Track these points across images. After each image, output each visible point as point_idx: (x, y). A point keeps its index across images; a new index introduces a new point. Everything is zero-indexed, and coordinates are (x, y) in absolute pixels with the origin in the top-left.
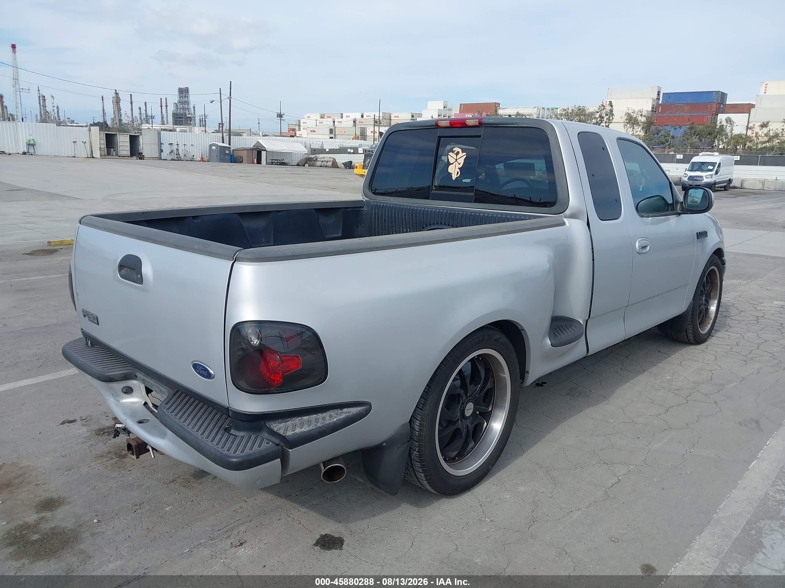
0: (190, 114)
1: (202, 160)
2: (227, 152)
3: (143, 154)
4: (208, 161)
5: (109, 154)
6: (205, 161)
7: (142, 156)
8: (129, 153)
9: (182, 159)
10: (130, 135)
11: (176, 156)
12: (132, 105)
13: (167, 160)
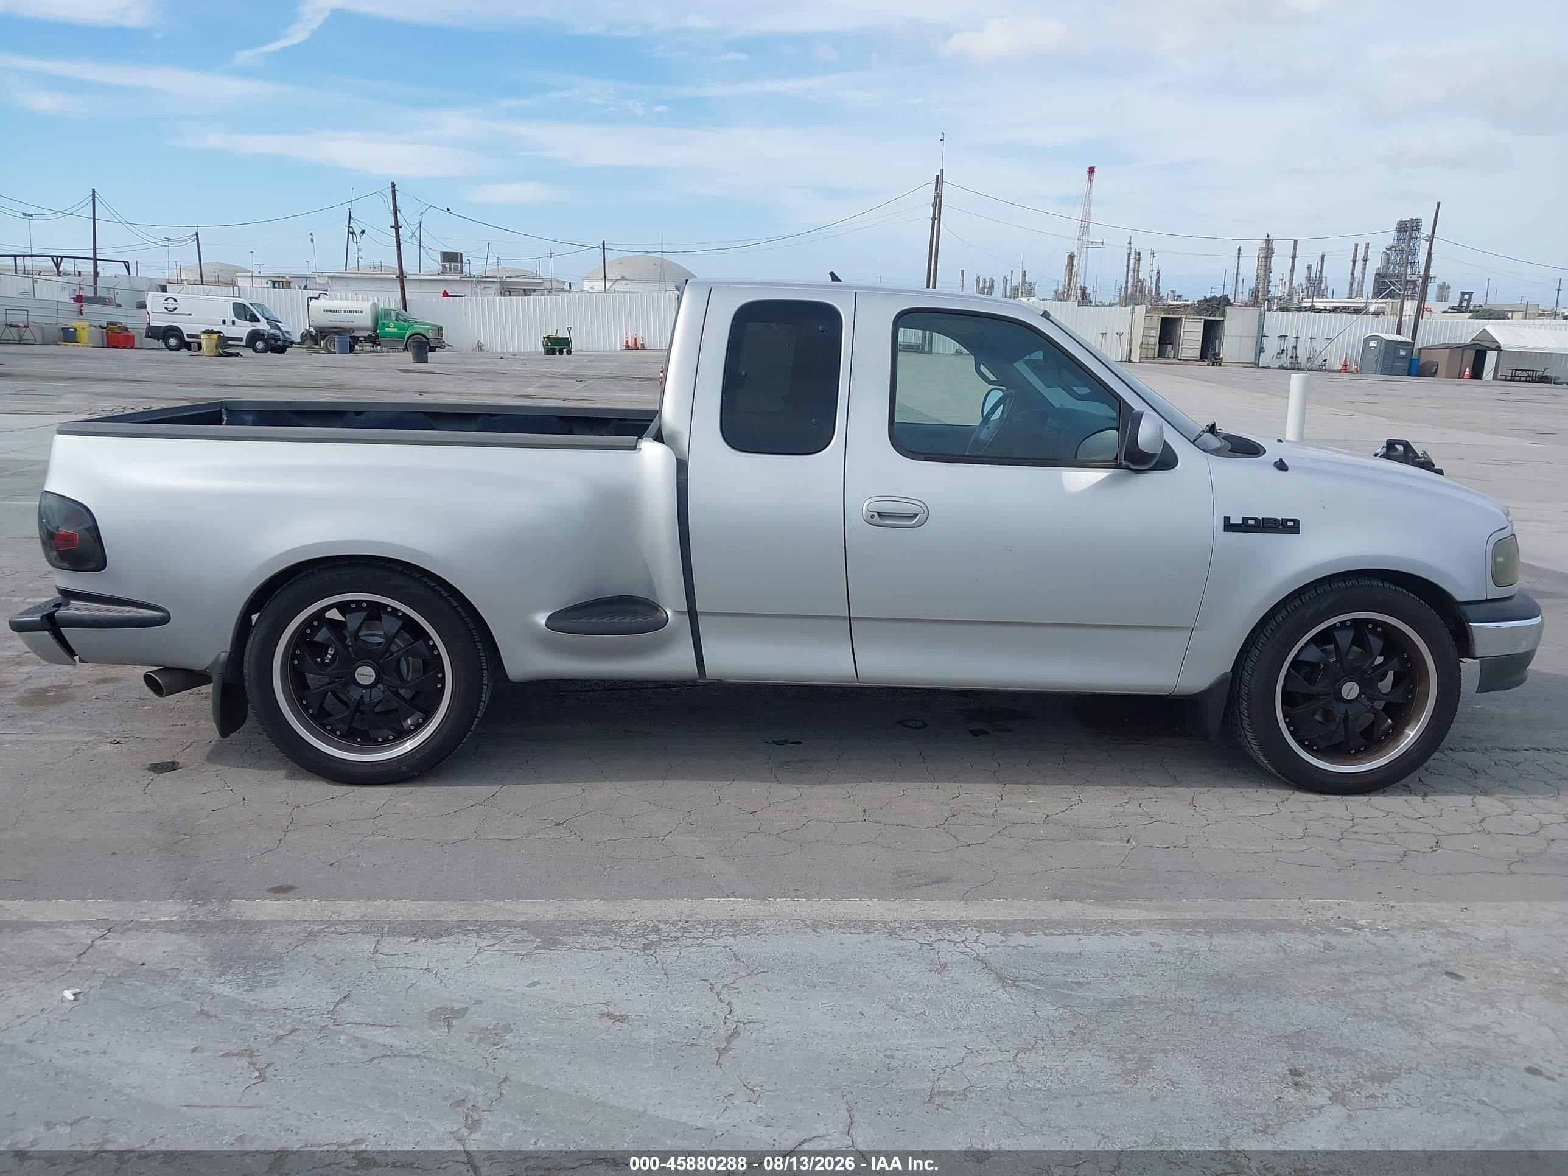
0: (1414, 274)
1: (1346, 369)
2: (1401, 353)
3: (1221, 356)
4: (1357, 372)
5: (1161, 354)
6: (1352, 372)
7: (1219, 359)
8: (1198, 355)
9: (1303, 365)
10: (1205, 320)
11: (1289, 361)
12: (1293, 262)
13: (1269, 368)
